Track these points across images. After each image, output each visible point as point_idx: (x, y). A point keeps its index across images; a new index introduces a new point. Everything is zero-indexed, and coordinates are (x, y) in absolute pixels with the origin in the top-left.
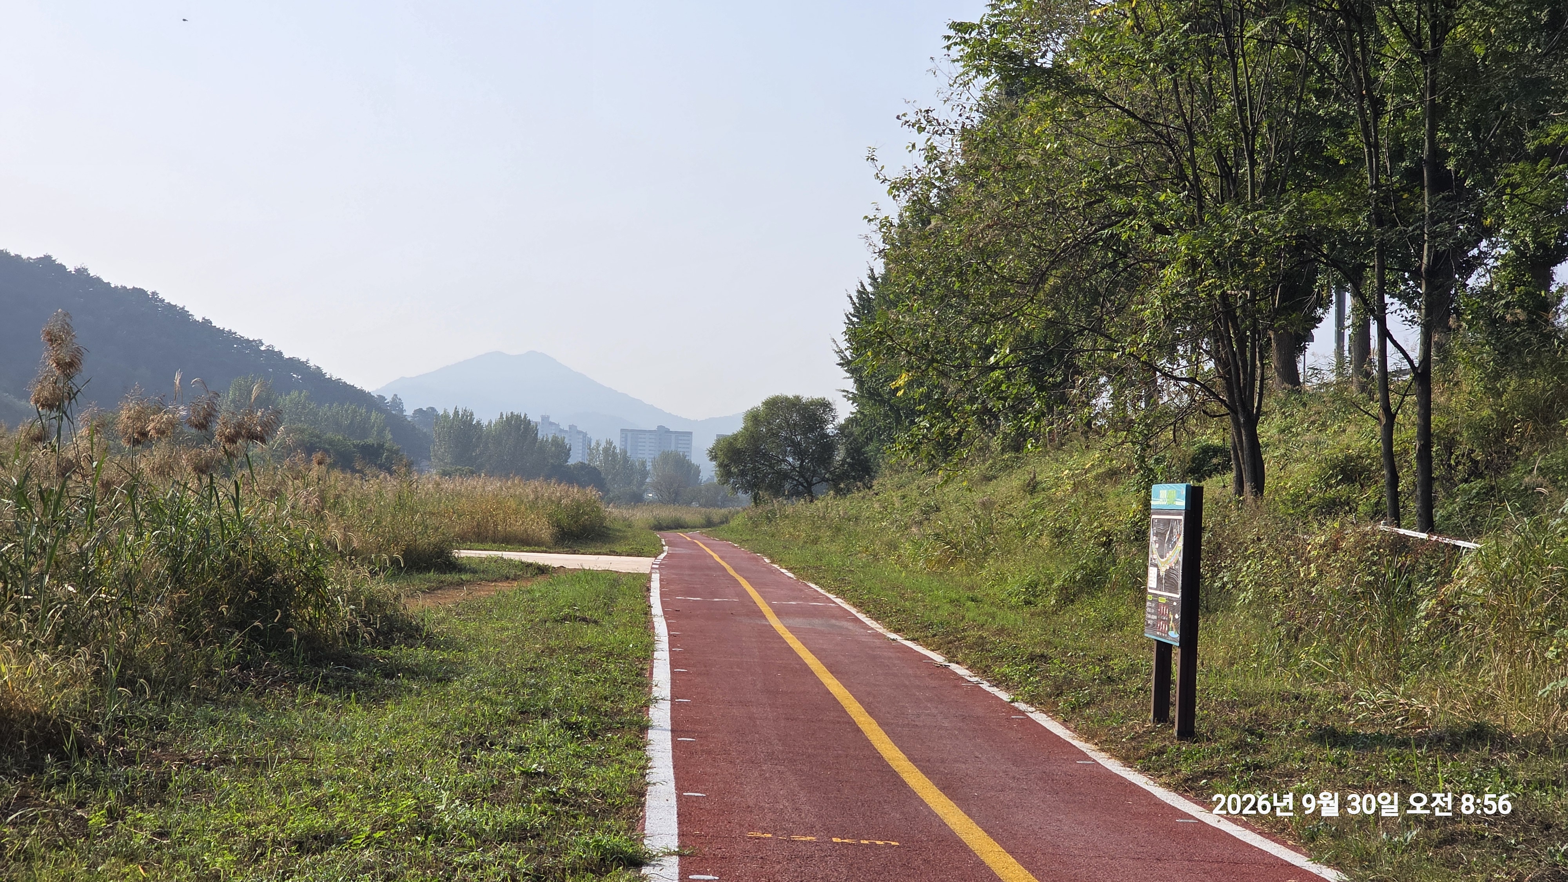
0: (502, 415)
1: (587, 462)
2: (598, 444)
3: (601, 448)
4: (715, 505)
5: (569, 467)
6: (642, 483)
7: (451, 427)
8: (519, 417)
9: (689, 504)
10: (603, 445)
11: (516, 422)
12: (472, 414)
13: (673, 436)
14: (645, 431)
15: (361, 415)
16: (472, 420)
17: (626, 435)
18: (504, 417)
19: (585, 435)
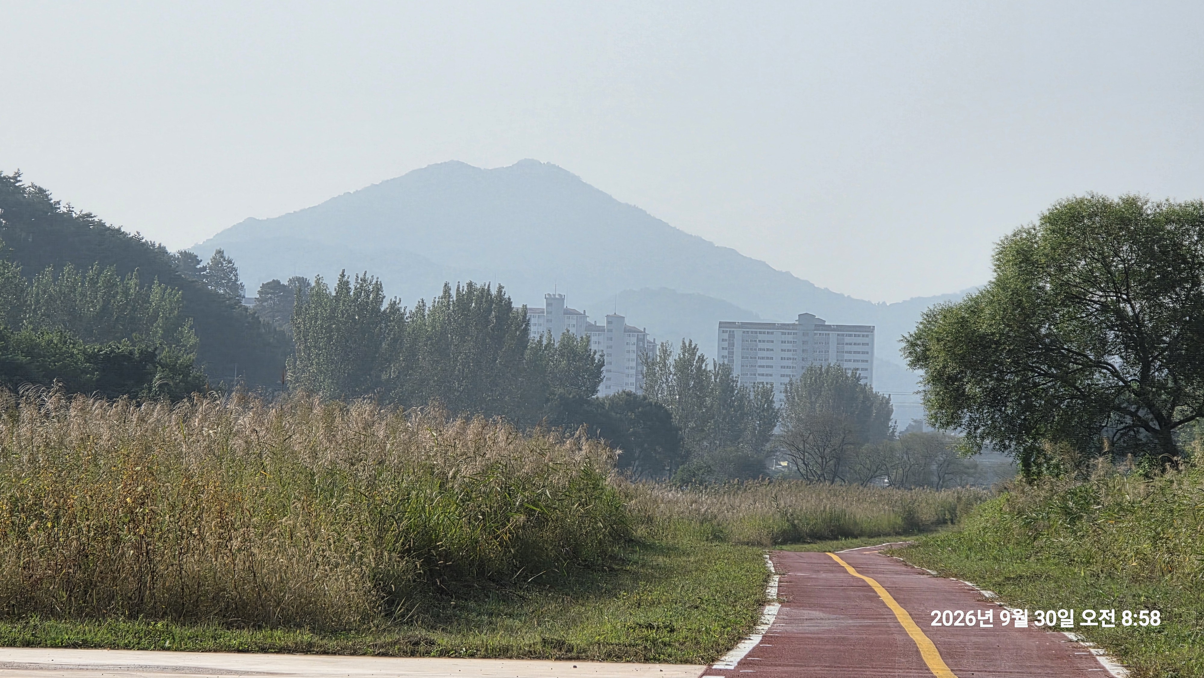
0: (447, 289)
1: (640, 393)
2: (665, 353)
3: (671, 361)
4: (923, 482)
5: (600, 404)
6: (764, 436)
7: (331, 318)
8: (485, 293)
9: (866, 480)
10: (676, 353)
11: (479, 302)
12: (378, 288)
13: (833, 336)
14: (772, 326)
15: (126, 293)
16: (378, 299)
17: (732, 336)
18: (453, 293)
19: (641, 336)
